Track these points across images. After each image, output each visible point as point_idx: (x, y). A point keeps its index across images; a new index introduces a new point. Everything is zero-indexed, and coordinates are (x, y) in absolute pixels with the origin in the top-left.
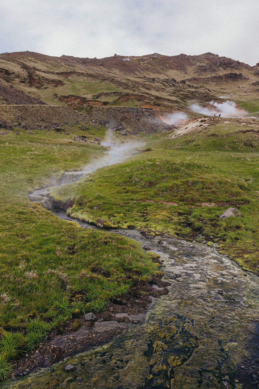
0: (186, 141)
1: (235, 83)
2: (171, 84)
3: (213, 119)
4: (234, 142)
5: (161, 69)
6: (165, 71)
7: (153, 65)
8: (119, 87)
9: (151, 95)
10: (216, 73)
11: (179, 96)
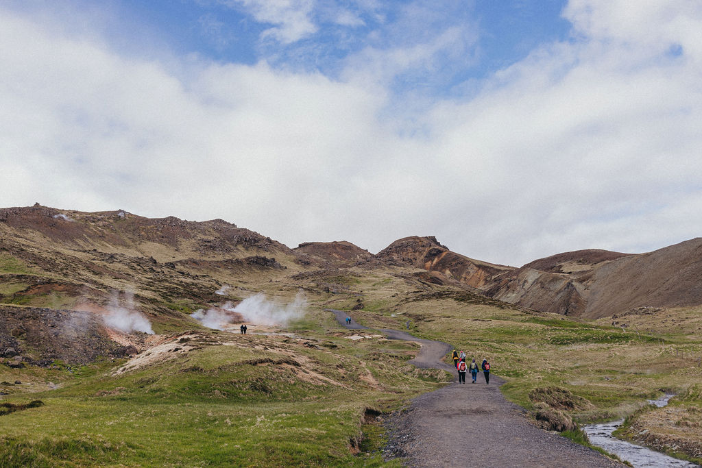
0: (142, 381)
1: (265, 273)
2: (146, 268)
3: (204, 337)
4: (232, 383)
5: (129, 238)
6: (137, 243)
7: (116, 232)
8: (33, 265)
9: (102, 285)
10: (232, 253)
11: (159, 291)
